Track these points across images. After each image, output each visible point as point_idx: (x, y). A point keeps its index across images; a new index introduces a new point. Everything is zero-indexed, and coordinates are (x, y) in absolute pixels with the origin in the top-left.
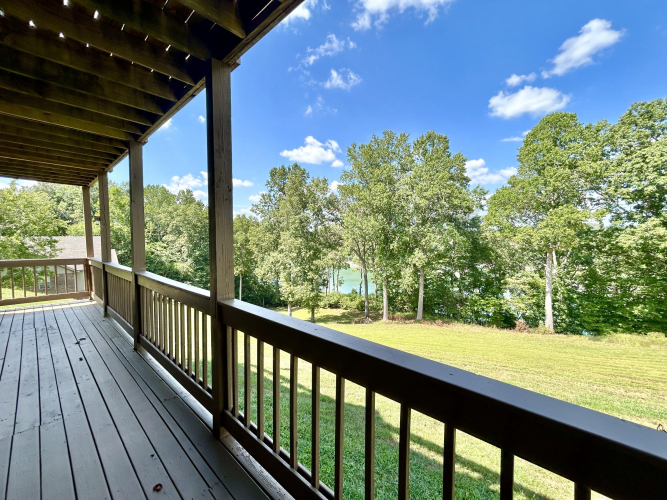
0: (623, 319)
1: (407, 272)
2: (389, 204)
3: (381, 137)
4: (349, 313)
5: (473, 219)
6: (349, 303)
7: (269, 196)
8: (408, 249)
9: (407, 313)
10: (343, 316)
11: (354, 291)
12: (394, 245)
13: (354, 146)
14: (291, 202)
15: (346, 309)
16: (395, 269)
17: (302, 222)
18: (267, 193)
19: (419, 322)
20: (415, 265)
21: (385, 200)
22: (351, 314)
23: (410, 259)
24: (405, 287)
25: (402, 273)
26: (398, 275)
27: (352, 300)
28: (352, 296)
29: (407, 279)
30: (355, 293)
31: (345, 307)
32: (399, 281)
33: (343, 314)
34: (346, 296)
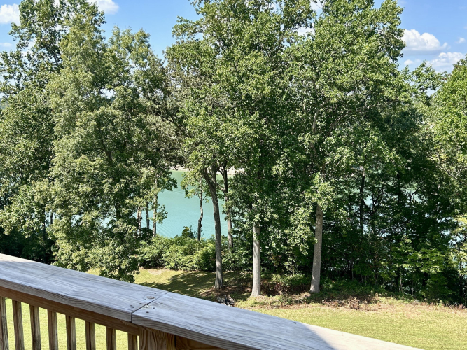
1: (302, 213)
2: (272, 94)
6: (180, 257)
7: (19, 57)
8: (301, 177)
11: (187, 233)
12: (278, 168)
15: (175, 268)
17: (100, 124)
18: (15, 50)
19: (315, 298)
20: (315, 204)
21: (267, 90)
23: (307, 194)
24: (297, 242)
25: (292, 218)
26: (285, 223)
27: (185, 252)
29: (300, 230)
30: (191, 235)
31: (173, 265)
32: (287, 231)
33: (174, 279)
34: (172, 243)
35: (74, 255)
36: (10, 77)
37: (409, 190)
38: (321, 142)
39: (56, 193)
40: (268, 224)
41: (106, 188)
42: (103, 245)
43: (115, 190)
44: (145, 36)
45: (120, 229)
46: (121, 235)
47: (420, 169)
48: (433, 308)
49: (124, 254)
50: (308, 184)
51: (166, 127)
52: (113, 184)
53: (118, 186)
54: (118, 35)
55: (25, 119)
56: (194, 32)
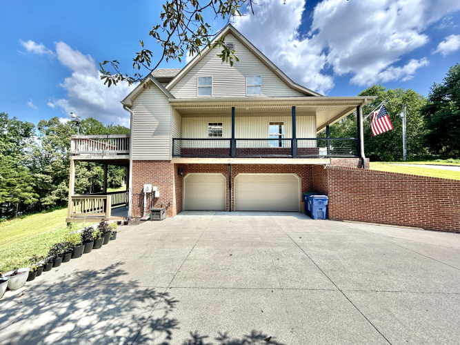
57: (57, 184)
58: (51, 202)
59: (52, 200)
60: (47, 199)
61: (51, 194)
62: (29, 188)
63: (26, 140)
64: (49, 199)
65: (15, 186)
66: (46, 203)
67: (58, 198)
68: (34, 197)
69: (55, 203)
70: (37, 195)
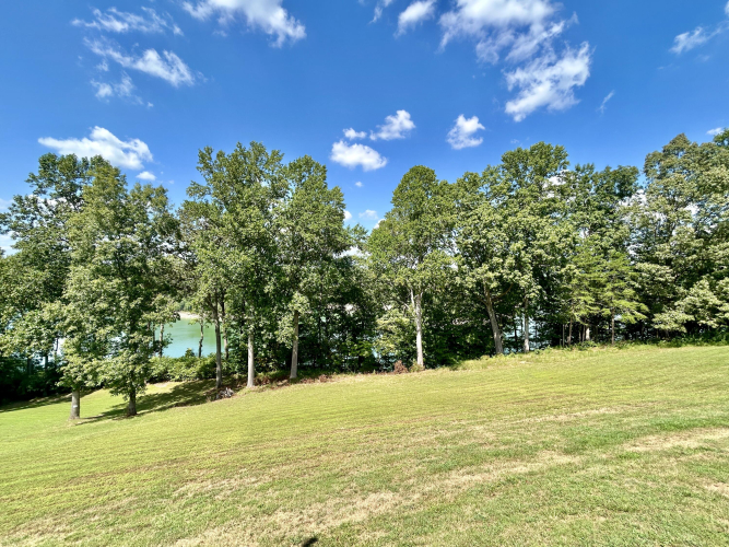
0: (460, 347)
1: (286, 319)
3: (248, 148)
4: (185, 386)
5: (345, 258)
6: (184, 370)
7: (35, 201)
8: (284, 294)
9: (272, 373)
10: (177, 391)
11: (190, 353)
12: (269, 288)
13: (209, 151)
14: (99, 217)
15: (179, 380)
16: (270, 318)
19: (295, 381)
20: (296, 312)
22: (189, 386)
23: (290, 305)
24: (284, 340)
25: (280, 323)
26: (273, 328)
27: (188, 366)
28: (189, 358)
29: (286, 331)
30: (193, 354)
31: (177, 377)
32: (276, 332)
33: (176, 388)
34: (176, 360)
35: (85, 366)
36: (23, 218)
37: (349, 307)
38: (298, 270)
39: (69, 311)
40: (261, 329)
41: (123, 305)
42: (117, 355)
43: (132, 306)
44: (164, 191)
45: (136, 340)
46: (135, 346)
47: (354, 295)
48: (369, 376)
49: (137, 362)
50: (289, 298)
51: (178, 262)
52: (130, 300)
53: (135, 302)
54: (139, 189)
55: (37, 254)
56: (204, 194)
57: (688, 286)
58: (675, 325)
59: (676, 322)
60: (665, 317)
61: (675, 308)
62: (629, 292)
63: (624, 204)
64: (669, 319)
65: (605, 286)
66: (662, 326)
67: (691, 318)
68: (639, 310)
69: (684, 329)
70: (644, 307)
